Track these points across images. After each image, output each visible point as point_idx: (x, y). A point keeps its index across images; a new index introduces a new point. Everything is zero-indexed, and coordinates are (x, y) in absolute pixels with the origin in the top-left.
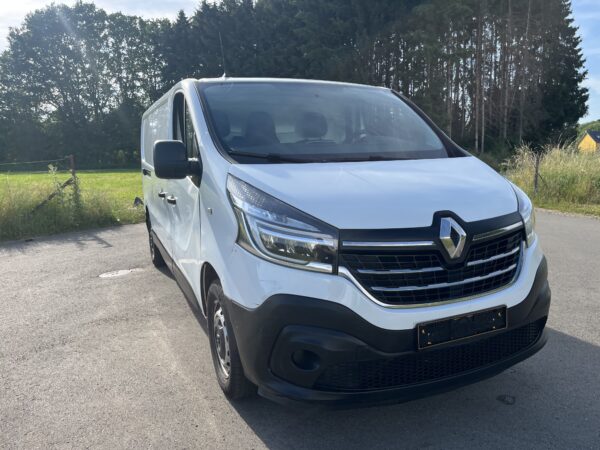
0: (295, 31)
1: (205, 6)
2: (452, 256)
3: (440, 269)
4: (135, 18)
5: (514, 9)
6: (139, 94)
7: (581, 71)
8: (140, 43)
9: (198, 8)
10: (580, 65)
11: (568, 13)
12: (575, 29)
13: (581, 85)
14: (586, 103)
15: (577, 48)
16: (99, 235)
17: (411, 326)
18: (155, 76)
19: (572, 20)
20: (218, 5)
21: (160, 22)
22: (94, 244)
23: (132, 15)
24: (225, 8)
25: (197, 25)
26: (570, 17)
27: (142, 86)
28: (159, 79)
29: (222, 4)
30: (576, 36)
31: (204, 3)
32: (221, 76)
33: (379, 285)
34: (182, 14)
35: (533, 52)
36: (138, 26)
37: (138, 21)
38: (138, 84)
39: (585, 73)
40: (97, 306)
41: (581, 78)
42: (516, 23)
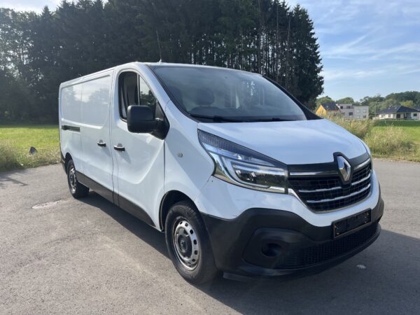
0: (136, 27)
1: (66, 5)
2: (346, 180)
3: (339, 188)
4: (8, 10)
5: (280, 24)
6: (10, 67)
7: (319, 66)
8: (11, 29)
9: (60, 5)
10: (318, 62)
11: (311, 28)
12: (316, 39)
13: (320, 74)
14: (322, 86)
15: (317, 51)
16: (9, 177)
17: (330, 224)
18: (23, 54)
19: (314, 34)
20: (75, 4)
21: (28, 14)
22: (10, 183)
23: (6, 7)
24: (81, 6)
25: (59, 17)
26: (312, 31)
27: (12, 61)
28: (27, 56)
29: (78, 4)
30: (316, 44)
31: (65, 2)
32: (158, 61)
33: (311, 199)
34: (46, 9)
35: (291, 52)
36: (10, 16)
37: (10, 12)
38: (9, 59)
39: (322, 67)
40: (47, 229)
41: (319, 70)
42: (282, 34)
